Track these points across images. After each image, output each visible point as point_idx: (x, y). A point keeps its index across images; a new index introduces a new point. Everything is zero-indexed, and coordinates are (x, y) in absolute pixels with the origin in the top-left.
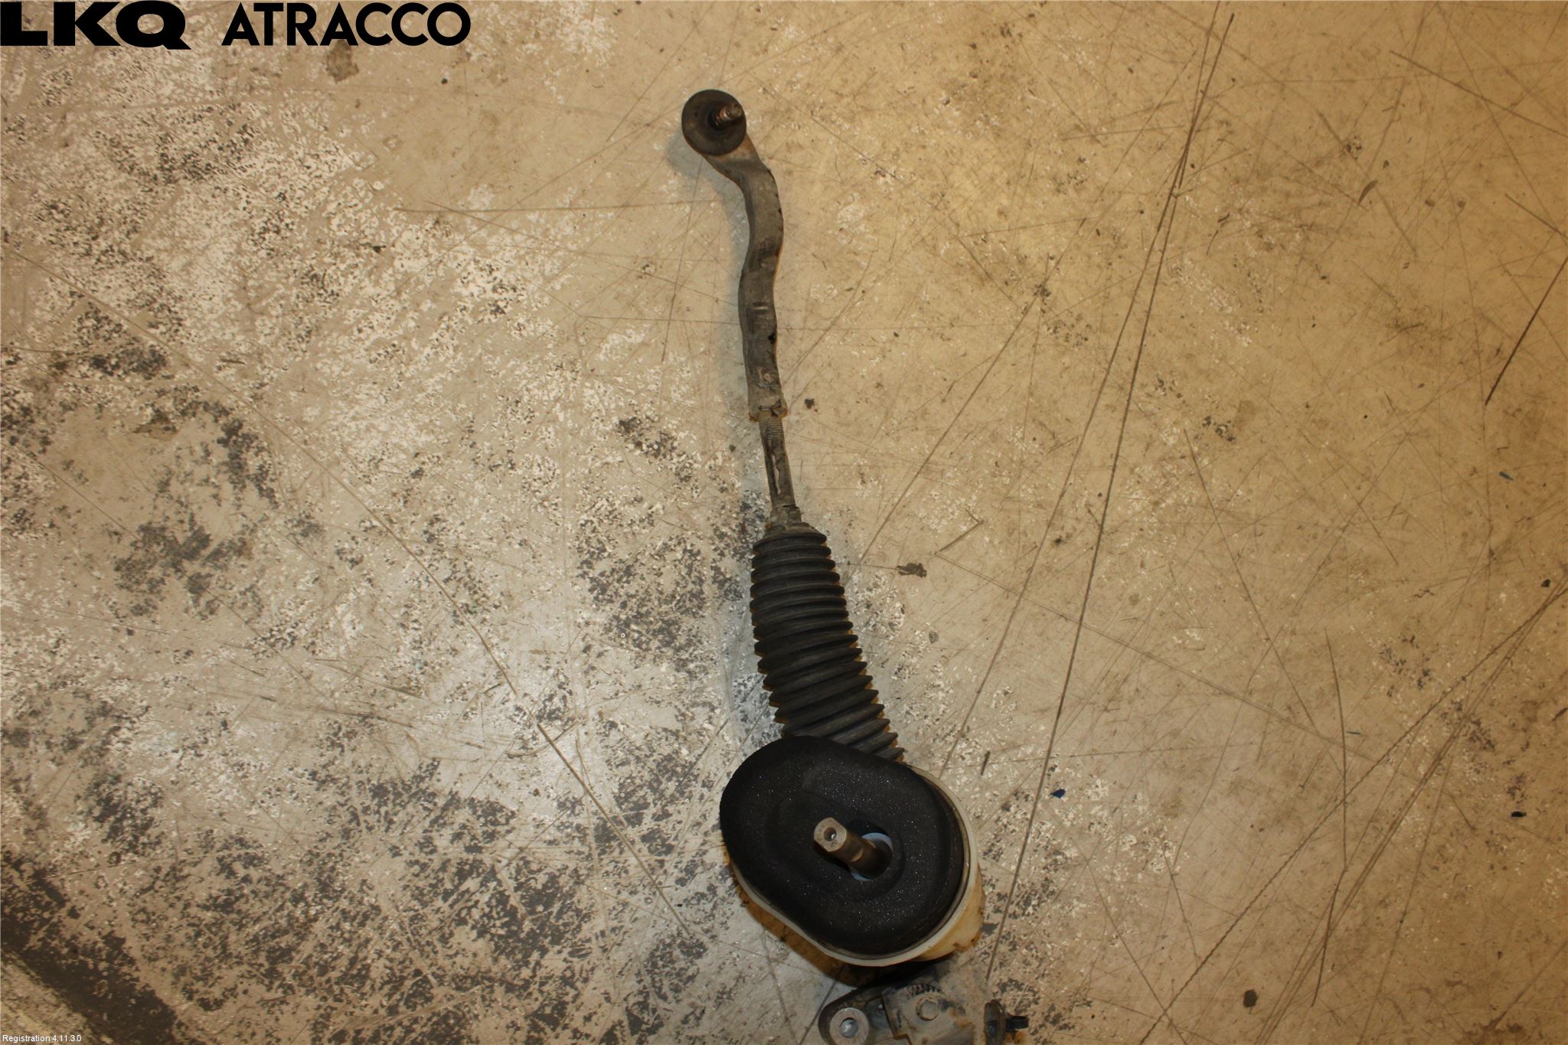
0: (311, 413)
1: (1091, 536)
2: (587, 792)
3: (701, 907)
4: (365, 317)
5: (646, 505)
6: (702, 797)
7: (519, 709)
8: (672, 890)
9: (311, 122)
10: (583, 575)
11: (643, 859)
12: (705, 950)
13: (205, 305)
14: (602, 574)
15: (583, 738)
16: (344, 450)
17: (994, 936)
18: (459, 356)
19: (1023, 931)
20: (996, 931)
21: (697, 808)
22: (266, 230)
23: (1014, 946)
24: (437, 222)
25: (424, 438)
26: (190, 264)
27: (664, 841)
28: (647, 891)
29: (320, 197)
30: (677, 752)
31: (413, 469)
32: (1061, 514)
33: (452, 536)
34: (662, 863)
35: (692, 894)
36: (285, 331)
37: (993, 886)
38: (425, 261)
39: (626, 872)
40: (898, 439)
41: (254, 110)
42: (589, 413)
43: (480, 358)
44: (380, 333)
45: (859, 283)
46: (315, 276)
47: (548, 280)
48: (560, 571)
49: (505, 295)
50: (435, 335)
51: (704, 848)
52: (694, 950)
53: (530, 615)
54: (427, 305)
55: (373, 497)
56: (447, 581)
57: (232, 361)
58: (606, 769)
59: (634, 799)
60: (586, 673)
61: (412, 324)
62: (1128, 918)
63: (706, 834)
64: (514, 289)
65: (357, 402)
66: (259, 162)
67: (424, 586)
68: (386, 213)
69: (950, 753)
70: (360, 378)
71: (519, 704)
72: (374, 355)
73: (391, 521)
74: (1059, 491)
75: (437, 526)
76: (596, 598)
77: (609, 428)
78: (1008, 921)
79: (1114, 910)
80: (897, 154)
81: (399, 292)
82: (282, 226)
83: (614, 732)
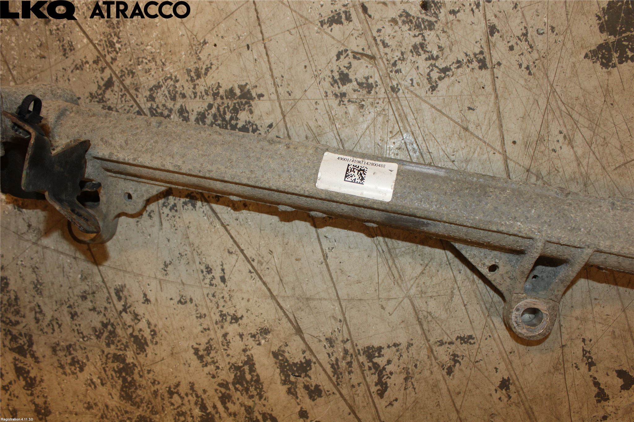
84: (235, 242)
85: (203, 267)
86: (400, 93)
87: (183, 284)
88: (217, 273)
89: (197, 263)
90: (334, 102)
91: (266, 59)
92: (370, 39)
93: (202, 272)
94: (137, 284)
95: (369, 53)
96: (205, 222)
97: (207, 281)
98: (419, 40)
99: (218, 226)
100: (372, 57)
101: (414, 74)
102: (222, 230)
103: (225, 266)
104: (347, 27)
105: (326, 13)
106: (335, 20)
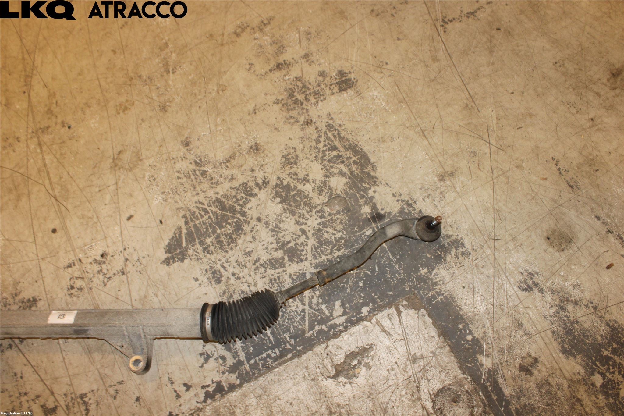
84: (27, 360)
86: (93, 290)
90: (68, 297)
91: (43, 285)
92: (82, 271)
95: (81, 276)
96: (16, 354)
97: (15, 380)
98: (100, 268)
100: (83, 278)
101: (98, 282)
103: (22, 371)
104: (74, 268)
105: (66, 264)
106: (70, 266)
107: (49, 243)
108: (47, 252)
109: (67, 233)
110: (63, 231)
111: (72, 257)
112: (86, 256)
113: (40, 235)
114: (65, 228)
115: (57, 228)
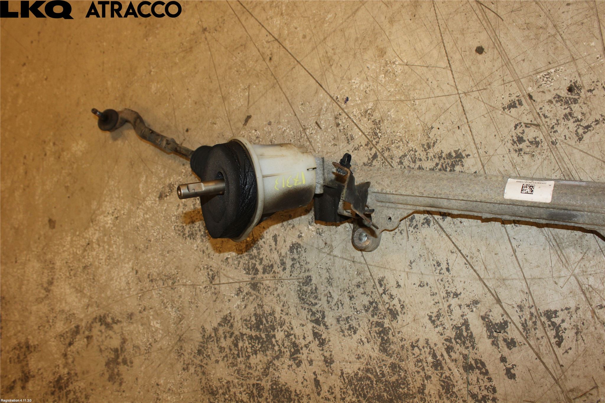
0: (109, 293)
1: (276, 44)
2: (239, 282)
3: (296, 268)
4: (99, 259)
5: (181, 204)
6: (264, 242)
7: (205, 287)
8: (285, 274)
9: (58, 242)
10: (186, 239)
11: (269, 278)
12: (310, 277)
13: (74, 304)
14: (189, 232)
15: (225, 272)
16: (121, 290)
17: (379, 156)
18: (120, 238)
19: (385, 142)
20: (378, 153)
21: (266, 247)
22: (70, 273)
23: (389, 149)
24: (92, 222)
25: (130, 263)
26: (66, 301)
27: (268, 266)
28: (279, 284)
29: (72, 252)
30: (247, 242)
31: (135, 273)
32: (263, 53)
33: (155, 274)
34: (274, 272)
35: (290, 268)
36: (90, 285)
37: (361, 146)
38: (97, 232)
39: (269, 287)
40: (212, 104)
41: (49, 256)
42: (152, 206)
43: (124, 232)
44: (104, 258)
45: (170, 95)
46: (85, 267)
47: (118, 198)
48: (181, 245)
49: (115, 213)
50: (112, 242)
51: (279, 253)
52: (308, 281)
53: (185, 264)
54: (106, 239)
55: (134, 291)
56: (163, 284)
57: (88, 306)
58: (237, 271)
59: (251, 267)
60: (209, 257)
61: (107, 247)
62: (410, 93)
63: (276, 249)
64: (115, 209)
65: (113, 277)
66: (58, 264)
67: (161, 292)
68: (83, 235)
69: (308, 138)
70: (109, 272)
71: (204, 286)
72: (107, 264)
73: (142, 290)
74: (257, 51)
75: (150, 276)
76: (193, 239)
77: (158, 203)
78: (377, 147)
79: (403, 98)
80: (149, 64)
81: (99, 245)
82: (72, 268)
83: (229, 260)
84: (455, 245)
85: (435, 263)
86: (558, 145)
87: (422, 274)
88: (444, 266)
89: (431, 260)
90: (515, 155)
91: (470, 134)
92: (536, 114)
93: (434, 265)
94: (393, 276)
95: (535, 123)
96: (436, 235)
97: (438, 271)
98: (568, 111)
99: (444, 236)
100: (538, 125)
101: (566, 132)
102: (447, 238)
103: (449, 261)
104: (520, 109)
105: (506, 102)
106: (512, 105)
107: (474, 69)
108: (471, 83)
109: (502, 53)
110: (496, 52)
111: (515, 92)
112: (541, 90)
113: (457, 57)
114: (497, 44)
115: (485, 46)
